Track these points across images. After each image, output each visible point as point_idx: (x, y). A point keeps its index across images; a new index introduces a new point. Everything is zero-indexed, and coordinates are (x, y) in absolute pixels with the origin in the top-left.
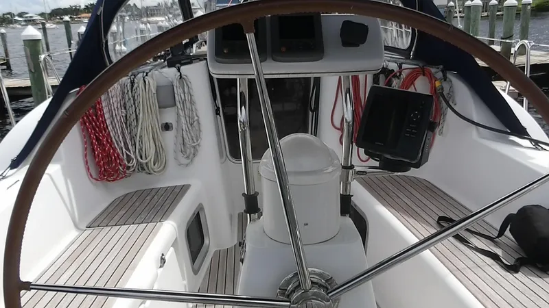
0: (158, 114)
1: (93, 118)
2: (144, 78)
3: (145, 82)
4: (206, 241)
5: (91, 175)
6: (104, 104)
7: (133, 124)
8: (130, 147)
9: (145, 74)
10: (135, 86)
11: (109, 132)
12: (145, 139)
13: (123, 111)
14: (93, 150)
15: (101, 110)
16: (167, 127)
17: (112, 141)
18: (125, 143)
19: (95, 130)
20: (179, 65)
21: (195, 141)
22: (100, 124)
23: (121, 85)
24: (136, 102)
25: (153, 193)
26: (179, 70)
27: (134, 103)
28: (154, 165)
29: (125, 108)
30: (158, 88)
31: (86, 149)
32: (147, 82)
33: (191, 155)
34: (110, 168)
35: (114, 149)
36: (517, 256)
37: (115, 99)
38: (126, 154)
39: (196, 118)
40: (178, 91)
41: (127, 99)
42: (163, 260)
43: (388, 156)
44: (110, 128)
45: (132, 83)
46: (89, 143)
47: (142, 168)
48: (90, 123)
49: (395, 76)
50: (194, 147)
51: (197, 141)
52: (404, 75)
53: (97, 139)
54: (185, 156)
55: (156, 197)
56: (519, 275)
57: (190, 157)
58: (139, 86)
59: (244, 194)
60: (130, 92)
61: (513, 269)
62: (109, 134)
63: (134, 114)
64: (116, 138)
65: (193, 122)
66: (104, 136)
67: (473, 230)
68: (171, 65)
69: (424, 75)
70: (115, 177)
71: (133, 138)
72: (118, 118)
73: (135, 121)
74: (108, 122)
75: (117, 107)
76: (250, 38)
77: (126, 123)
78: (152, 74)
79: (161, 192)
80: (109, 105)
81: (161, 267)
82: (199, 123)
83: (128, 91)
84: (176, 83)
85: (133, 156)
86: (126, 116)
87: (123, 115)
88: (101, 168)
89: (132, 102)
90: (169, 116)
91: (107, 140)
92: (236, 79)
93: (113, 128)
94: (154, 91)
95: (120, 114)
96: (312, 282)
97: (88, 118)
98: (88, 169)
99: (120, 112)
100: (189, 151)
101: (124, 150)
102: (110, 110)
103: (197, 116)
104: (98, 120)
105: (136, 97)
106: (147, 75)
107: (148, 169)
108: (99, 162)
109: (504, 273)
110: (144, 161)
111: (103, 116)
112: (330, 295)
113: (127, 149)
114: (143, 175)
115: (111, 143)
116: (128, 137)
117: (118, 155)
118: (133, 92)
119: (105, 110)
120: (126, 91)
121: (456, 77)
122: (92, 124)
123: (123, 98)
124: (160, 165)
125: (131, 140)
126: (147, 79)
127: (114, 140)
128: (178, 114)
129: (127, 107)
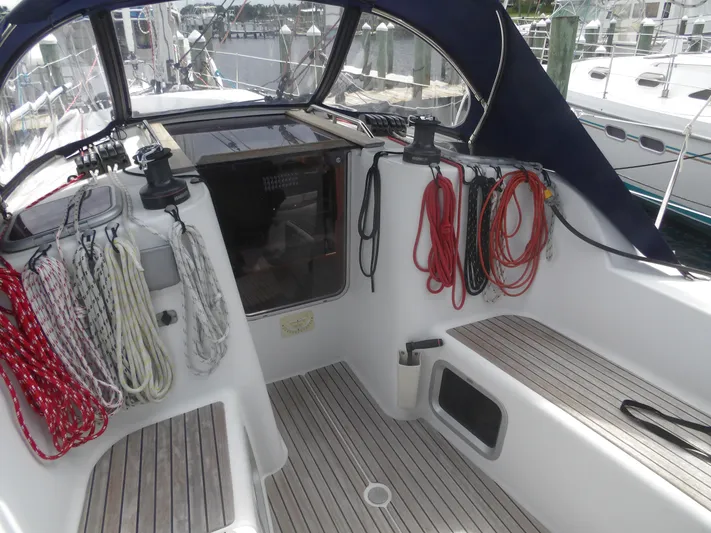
0: (150, 302)
1: (17, 340)
2: (112, 243)
3: (116, 250)
5: (42, 455)
6: (35, 306)
7: (105, 331)
8: (105, 372)
9: (110, 232)
10: (99, 263)
11: (58, 357)
12: (132, 351)
13: (79, 309)
14: (31, 399)
15: (32, 318)
16: (166, 318)
17: (66, 371)
18: (93, 363)
19: (27, 361)
20: (172, 206)
21: (221, 333)
22: (38, 349)
23: (63, 261)
24: (105, 291)
26: (176, 217)
27: (101, 294)
29: (82, 304)
30: (144, 257)
31: (17, 407)
32: (121, 250)
33: (218, 357)
35: (77, 386)
37: (57, 293)
38: (102, 387)
39: (219, 296)
40: (182, 256)
41: (84, 288)
44: (58, 348)
45: (91, 257)
47: (132, 399)
48: (14, 351)
50: (220, 342)
51: (224, 330)
53: (40, 381)
54: (208, 360)
57: (216, 360)
58: (105, 260)
60: (89, 275)
62: (59, 362)
63: (105, 313)
64: (75, 363)
65: (214, 304)
66: (50, 370)
69: (526, 181)
71: (108, 355)
72: (72, 326)
73: (108, 324)
74: (52, 338)
75: (66, 307)
77: (88, 331)
78: (126, 231)
80: (48, 306)
82: (223, 304)
83: (84, 274)
84: (177, 243)
85: (114, 387)
86: (86, 318)
87: (80, 316)
89: (97, 292)
90: (170, 300)
91: (59, 376)
93: (63, 344)
95: (73, 317)
98: (34, 445)
99: (72, 312)
100: (213, 350)
101: (96, 381)
102: (51, 315)
103: (219, 291)
104: (28, 339)
105: (103, 282)
106: (115, 235)
107: (145, 397)
110: (136, 390)
111: (38, 330)
113: (98, 372)
114: (137, 409)
115: (66, 378)
116: (97, 355)
118: (96, 275)
119: (41, 316)
120: (81, 275)
122: (19, 353)
124: (165, 383)
125: (103, 358)
126: (120, 243)
127: (71, 369)
128: (186, 295)
129: (88, 302)
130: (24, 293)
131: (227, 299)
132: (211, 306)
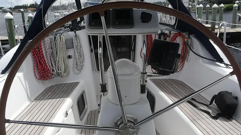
0: (66, 52)
1: (38, 53)
3: (60, 37)
4: (86, 107)
5: (36, 77)
6: (42, 47)
8: (53, 65)
9: (61, 34)
10: (56, 39)
11: (45, 59)
12: (60, 62)
13: (51, 50)
14: (38, 67)
15: (41, 49)
16: (70, 57)
18: (52, 64)
19: (38, 58)
20: (75, 31)
21: (82, 63)
22: (41, 55)
23: (50, 39)
25: (63, 86)
26: (75, 33)
27: (56, 47)
28: (64, 73)
29: (52, 49)
30: (66, 40)
31: (34, 66)
32: (61, 38)
33: (80, 69)
34: (45, 74)
35: (47, 66)
36: (217, 113)
37: (47, 45)
38: (52, 68)
40: (75, 41)
41: (53, 45)
42: (67, 114)
43: (161, 69)
44: (45, 57)
45: (55, 38)
46: (36, 64)
47: (58, 74)
48: (37, 55)
49: (168, 36)
50: (81, 66)
51: (83, 63)
52: (172, 36)
53: (40, 62)
54: (78, 70)
55: (64, 87)
56: (218, 121)
57: (80, 70)
58: (58, 39)
59: (100, 84)
60: (54, 42)
61: (215, 118)
63: (56, 51)
65: (81, 55)
66: (42, 61)
67: (200, 102)
68: (72, 30)
69: (180, 36)
70: (47, 78)
71: (55, 62)
72: (49, 53)
73: (56, 54)
74: (44, 54)
75: (48, 48)
76: (103, 18)
77: (52, 55)
78: (64, 34)
79: (67, 85)
80: (45, 47)
81: (66, 117)
82: (83, 56)
83: (53, 41)
84: (74, 38)
85: (55, 69)
86: (52, 52)
87: (51, 51)
88: (41, 74)
89: (55, 46)
90: (71, 52)
91: (44, 62)
92: (98, 36)
93: (46, 57)
94: (64, 42)
95: (49, 51)
96: (128, 121)
97: (35, 53)
98: (35, 75)
99: (49, 50)
100: (79, 67)
101: (51, 67)
102: (45, 50)
103: (83, 52)
104: (40, 53)
105: (56, 44)
106: (61, 35)
107: (61, 75)
108: (40, 72)
109: (211, 119)
110: (59, 72)
111: (42, 52)
112: (135, 126)
113: (52, 66)
114: (59, 78)
115: (45, 64)
116: (53, 61)
117: (48, 69)
118: (55, 42)
119: (43, 49)
120: (52, 42)
121: (194, 37)
122: (37, 56)
123: (51, 44)
124: (67, 74)
125: (54, 62)
126: (61, 36)
127: (47, 62)
128: (75, 51)
129: (53, 48)
130: (41, 44)
131: (85, 55)
132: (80, 56)
